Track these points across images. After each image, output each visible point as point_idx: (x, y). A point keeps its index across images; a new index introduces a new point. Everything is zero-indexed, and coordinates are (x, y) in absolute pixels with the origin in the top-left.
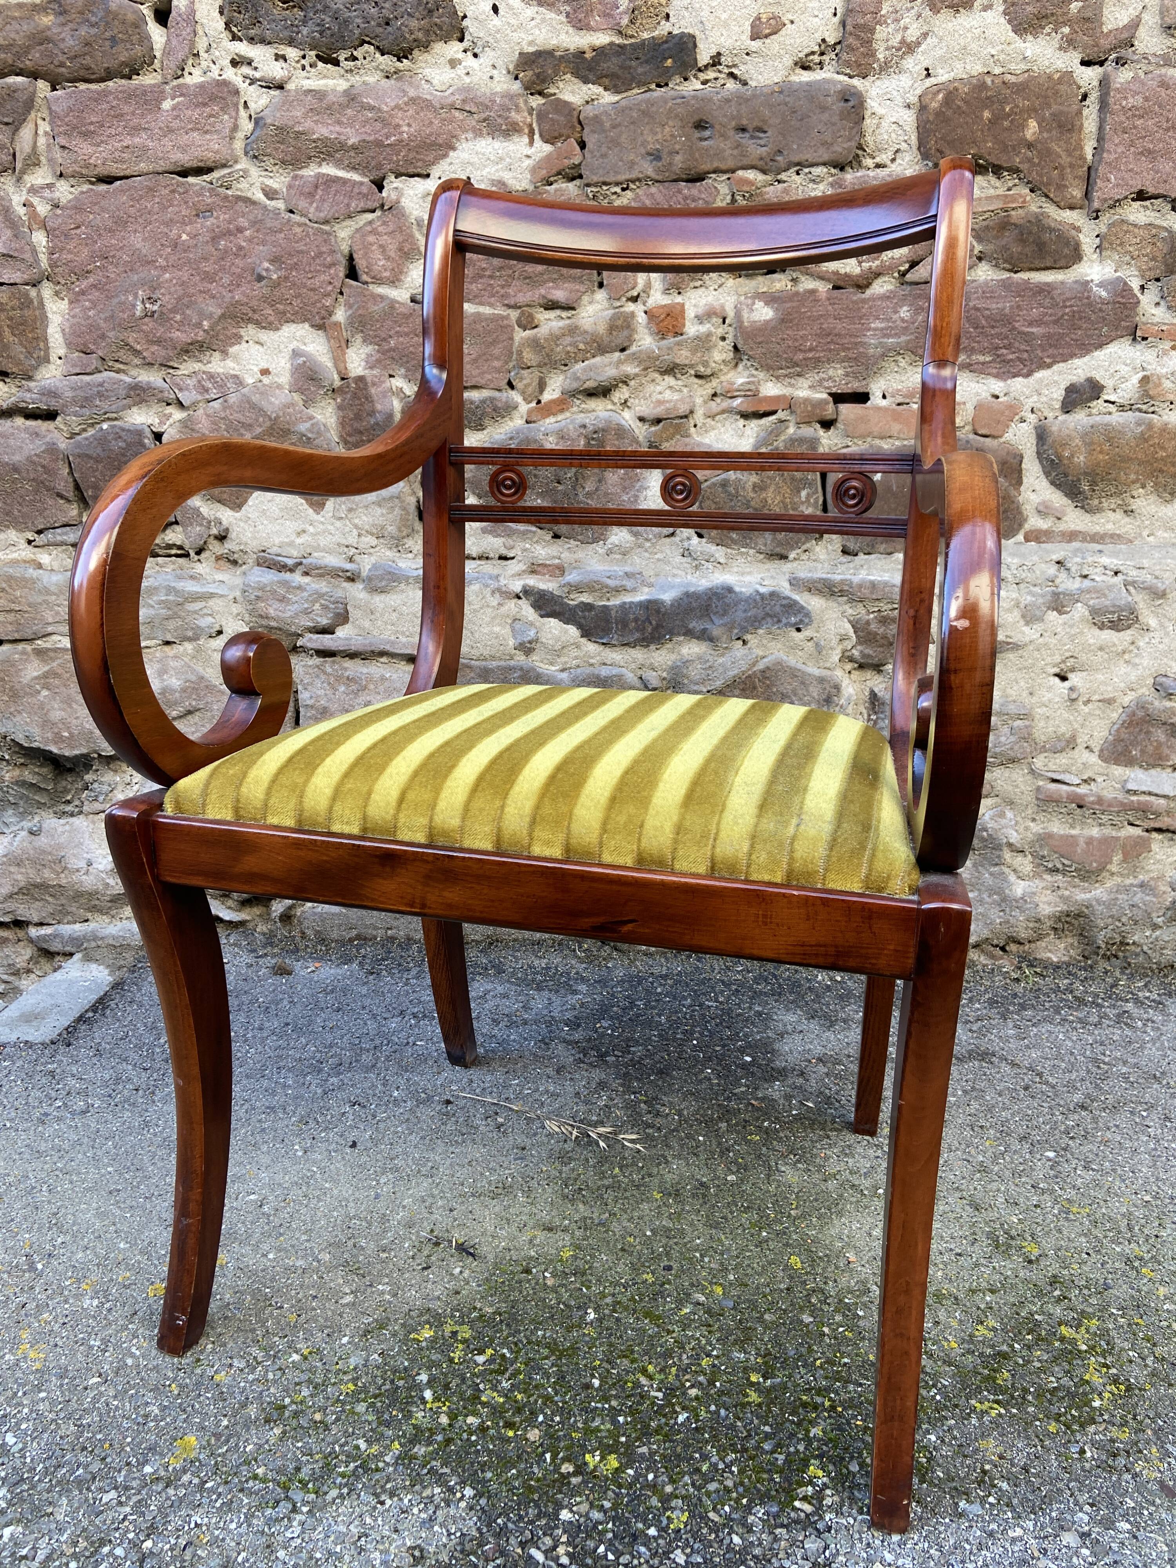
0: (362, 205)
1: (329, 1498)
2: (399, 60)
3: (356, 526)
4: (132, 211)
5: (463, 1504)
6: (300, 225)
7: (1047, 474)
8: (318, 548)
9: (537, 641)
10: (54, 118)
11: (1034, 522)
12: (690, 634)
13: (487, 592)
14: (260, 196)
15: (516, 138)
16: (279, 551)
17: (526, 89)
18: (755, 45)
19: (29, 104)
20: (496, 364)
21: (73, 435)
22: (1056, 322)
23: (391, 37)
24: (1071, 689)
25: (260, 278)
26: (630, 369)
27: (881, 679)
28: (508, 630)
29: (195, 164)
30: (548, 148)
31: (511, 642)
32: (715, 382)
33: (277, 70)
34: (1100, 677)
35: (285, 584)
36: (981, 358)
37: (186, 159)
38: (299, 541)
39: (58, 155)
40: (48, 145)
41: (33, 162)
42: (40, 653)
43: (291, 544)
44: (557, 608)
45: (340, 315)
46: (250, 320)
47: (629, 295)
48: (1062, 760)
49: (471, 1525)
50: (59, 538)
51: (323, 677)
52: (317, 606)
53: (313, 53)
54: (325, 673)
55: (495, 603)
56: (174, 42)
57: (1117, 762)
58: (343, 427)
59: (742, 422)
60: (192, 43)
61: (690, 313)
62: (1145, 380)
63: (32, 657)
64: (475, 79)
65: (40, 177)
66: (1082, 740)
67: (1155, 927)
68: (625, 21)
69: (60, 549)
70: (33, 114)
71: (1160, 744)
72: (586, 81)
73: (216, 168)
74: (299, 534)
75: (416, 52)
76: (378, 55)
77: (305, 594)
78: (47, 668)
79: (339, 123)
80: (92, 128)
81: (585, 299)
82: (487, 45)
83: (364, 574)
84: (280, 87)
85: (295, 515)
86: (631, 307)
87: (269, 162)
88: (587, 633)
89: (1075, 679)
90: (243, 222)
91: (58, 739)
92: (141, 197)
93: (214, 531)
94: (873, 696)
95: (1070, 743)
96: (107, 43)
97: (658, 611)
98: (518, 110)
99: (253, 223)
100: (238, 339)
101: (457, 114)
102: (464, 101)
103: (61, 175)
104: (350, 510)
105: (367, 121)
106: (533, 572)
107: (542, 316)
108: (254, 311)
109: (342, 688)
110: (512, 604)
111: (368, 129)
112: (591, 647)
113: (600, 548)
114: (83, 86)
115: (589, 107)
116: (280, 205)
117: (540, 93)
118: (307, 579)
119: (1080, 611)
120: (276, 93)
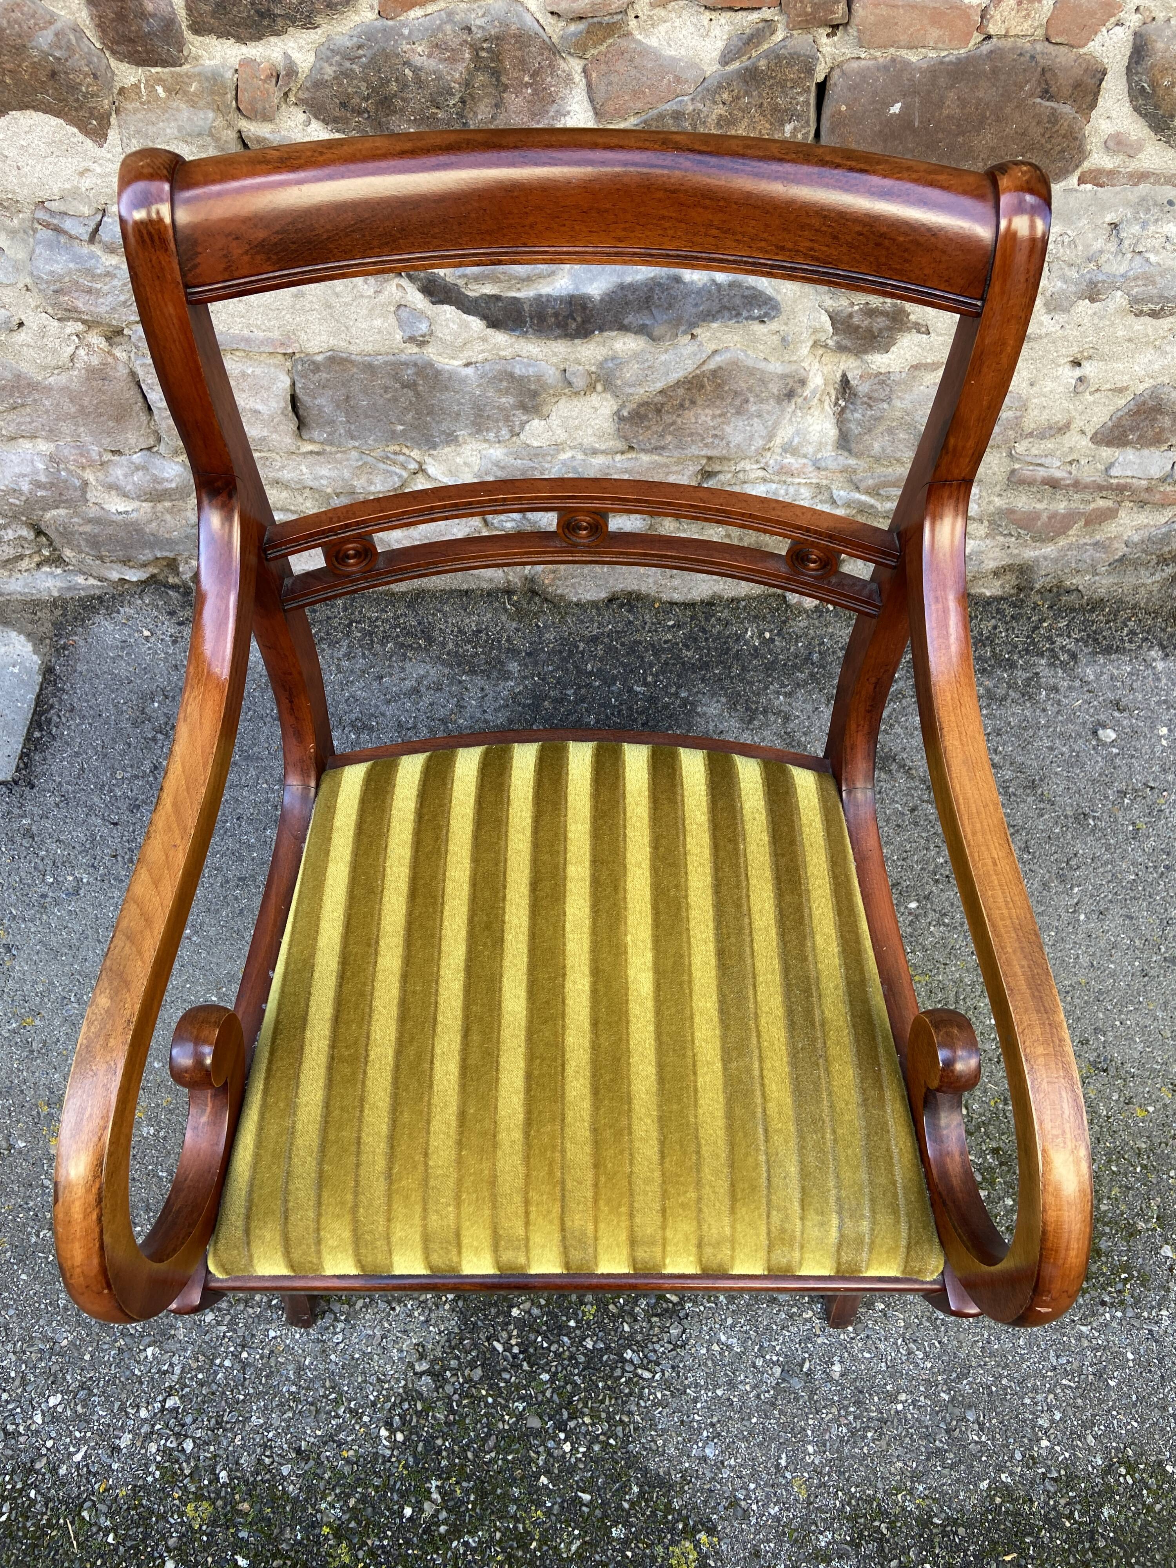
1: (358, 1307)
5: (447, 1307)
7: (1133, 99)
9: (431, 333)
11: (1097, 159)
12: (624, 328)
16: (63, 209)
24: (1080, 379)
27: (858, 363)
28: (392, 319)
31: (399, 336)
34: (1119, 366)
38: (85, 184)
43: (75, 193)
44: (453, 294)
48: (1049, 445)
49: (453, 1323)
55: (371, 292)
57: (1109, 444)
58: (103, 31)
59: (708, 15)
66: (1076, 426)
67: (1097, 574)
71: (1162, 430)
74: (81, 174)
85: (69, 148)
88: (494, 323)
89: (1088, 369)
94: (845, 382)
95: (1063, 429)
97: (584, 307)
110: (393, 285)
112: (500, 338)
119: (1119, 299)
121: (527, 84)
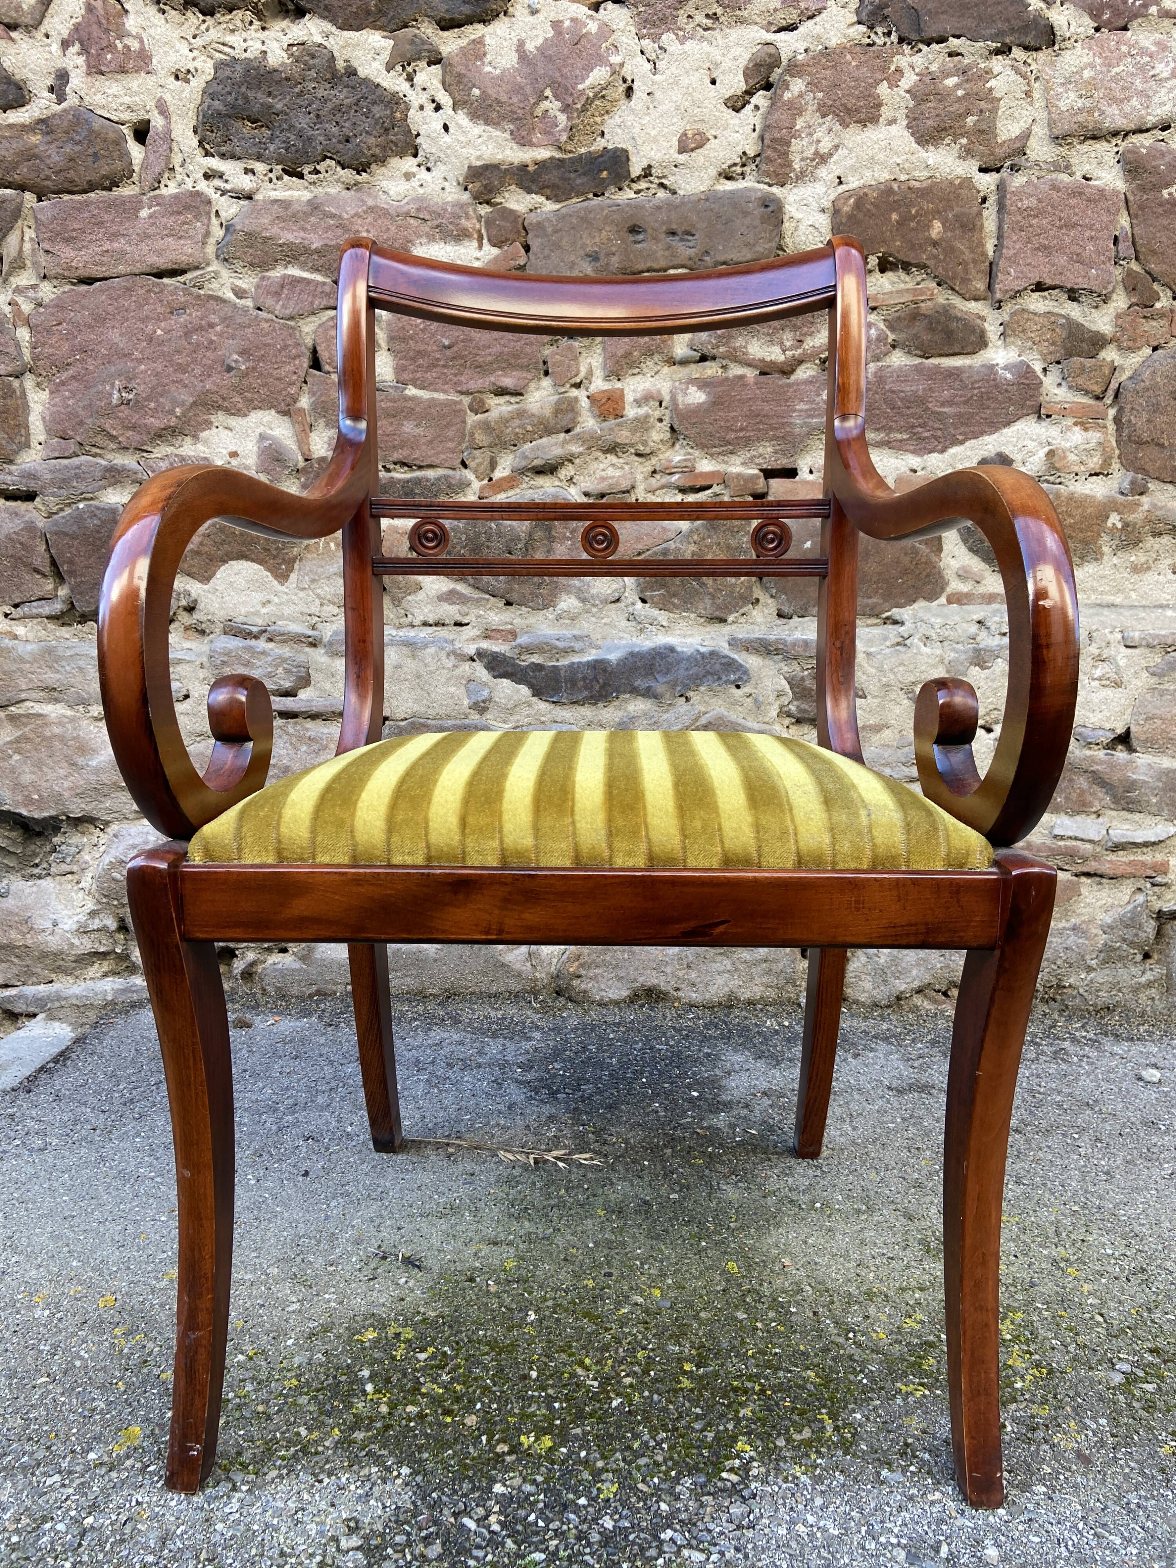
0: (324, 303)
1: (268, 1478)
2: (358, 173)
3: (318, 596)
4: (110, 309)
5: (399, 1481)
6: (267, 321)
7: (965, 541)
8: (282, 617)
9: (490, 700)
10: (39, 225)
11: (955, 586)
12: (635, 691)
13: (443, 655)
14: (230, 295)
15: (466, 243)
16: (245, 620)
17: (475, 198)
18: (682, 158)
19: (17, 214)
20: (451, 445)
21: (50, 515)
22: (966, 403)
23: (351, 153)
24: (997, 740)
25: (229, 369)
26: (575, 448)
28: (463, 689)
29: (170, 266)
30: (495, 251)
31: (466, 702)
32: (654, 460)
33: (246, 183)
35: (249, 649)
36: (899, 436)
37: (162, 262)
38: (264, 611)
39: (42, 259)
40: (33, 250)
41: (19, 265)
42: (12, 718)
43: (257, 613)
44: (510, 669)
45: (304, 402)
46: (219, 408)
47: (573, 381)
49: (406, 1499)
50: (35, 611)
51: (286, 737)
52: (280, 670)
53: (280, 167)
54: (287, 733)
55: (450, 665)
56: (152, 158)
59: (680, 496)
60: (168, 159)
61: (629, 397)
62: (1051, 454)
63: (5, 723)
64: (428, 190)
65: (24, 279)
67: (1090, 969)
68: (564, 137)
69: (35, 621)
70: (20, 222)
71: (1083, 792)
72: (529, 191)
73: (190, 269)
74: (264, 605)
75: (374, 166)
76: (339, 169)
77: (270, 659)
78: (19, 733)
79: (304, 229)
80: (74, 234)
81: (532, 385)
82: (438, 160)
83: (326, 639)
84: (249, 197)
85: (261, 586)
86: (574, 392)
87: (238, 264)
88: (537, 692)
89: (999, 730)
90: (213, 318)
91: (28, 801)
92: (119, 296)
93: (186, 602)
96: (90, 159)
97: (605, 671)
98: (468, 217)
99: (224, 319)
100: (209, 424)
101: (412, 221)
102: (418, 210)
103: (45, 277)
104: (313, 581)
105: (328, 228)
106: (487, 637)
107: (493, 401)
108: (224, 399)
109: (304, 748)
110: (466, 666)
111: (330, 234)
112: (543, 706)
113: (550, 614)
114: (66, 197)
115: (533, 215)
116: (249, 303)
117: (488, 203)
118: (271, 645)
119: (1001, 666)
120: (246, 202)
121: (568, 539)
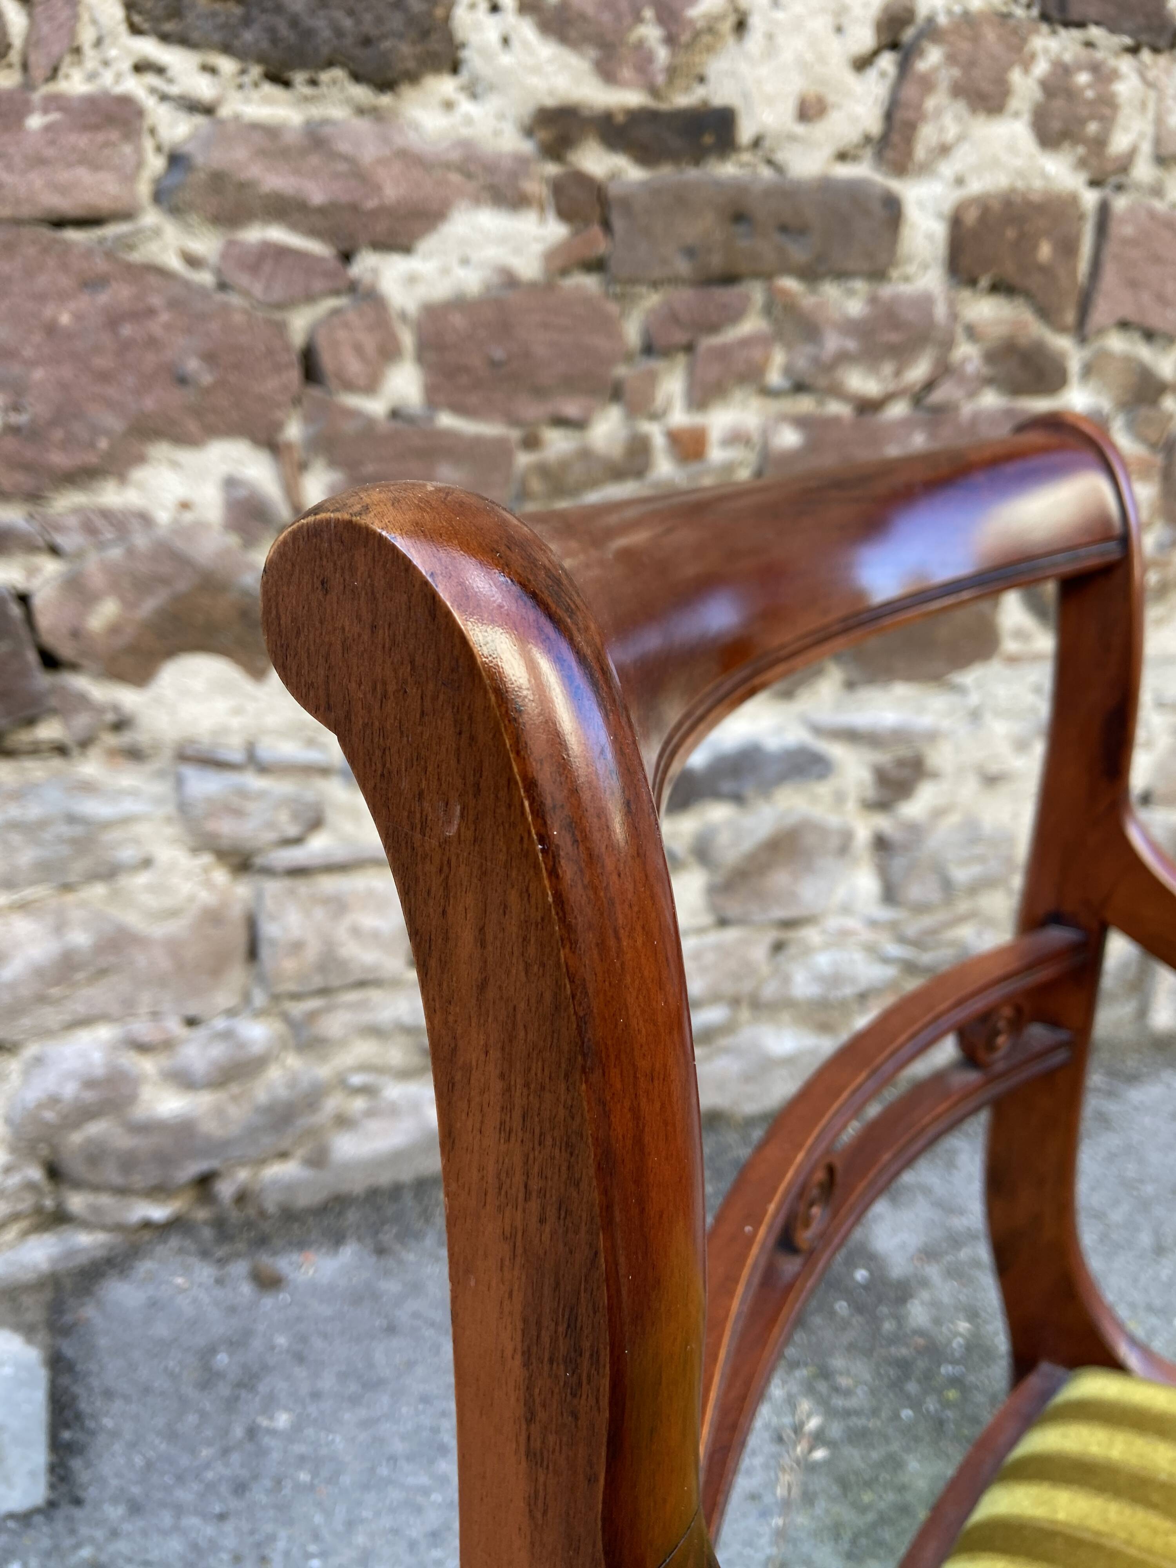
0: (323, 285)
2: (379, 92)
6: (240, 309)
8: (262, 734)
14: (175, 263)
15: (525, 212)
17: (542, 150)
18: (800, 129)
23: (371, 61)
25: (183, 381)
29: (77, 211)
30: (563, 229)
33: (203, 87)
37: (65, 205)
38: (238, 723)
45: (294, 431)
46: (164, 435)
47: (646, 411)
51: (296, 901)
52: (281, 812)
53: (258, 68)
54: (298, 897)
56: (45, 29)
60: (72, 33)
61: (714, 436)
64: (476, 132)
68: (661, 79)
72: (611, 149)
73: (112, 219)
75: (403, 85)
76: (352, 83)
77: (267, 801)
79: (299, 173)
81: (597, 415)
82: (491, 85)
83: (338, 763)
84: (209, 112)
86: (648, 424)
87: (194, 219)
90: (156, 301)
93: (110, 717)
98: (528, 177)
99: (171, 304)
100: (144, 459)
101: (454, 175)
102: (462, 159)
105: (336, 176)
107: (549, 435)
108: (171, 422)
109: (320, 912)
111: (339, 186)
115: (611, 181)
116: (205, 278)
117: (558, 159)
118: (266, 780)
120: (200, 120)
